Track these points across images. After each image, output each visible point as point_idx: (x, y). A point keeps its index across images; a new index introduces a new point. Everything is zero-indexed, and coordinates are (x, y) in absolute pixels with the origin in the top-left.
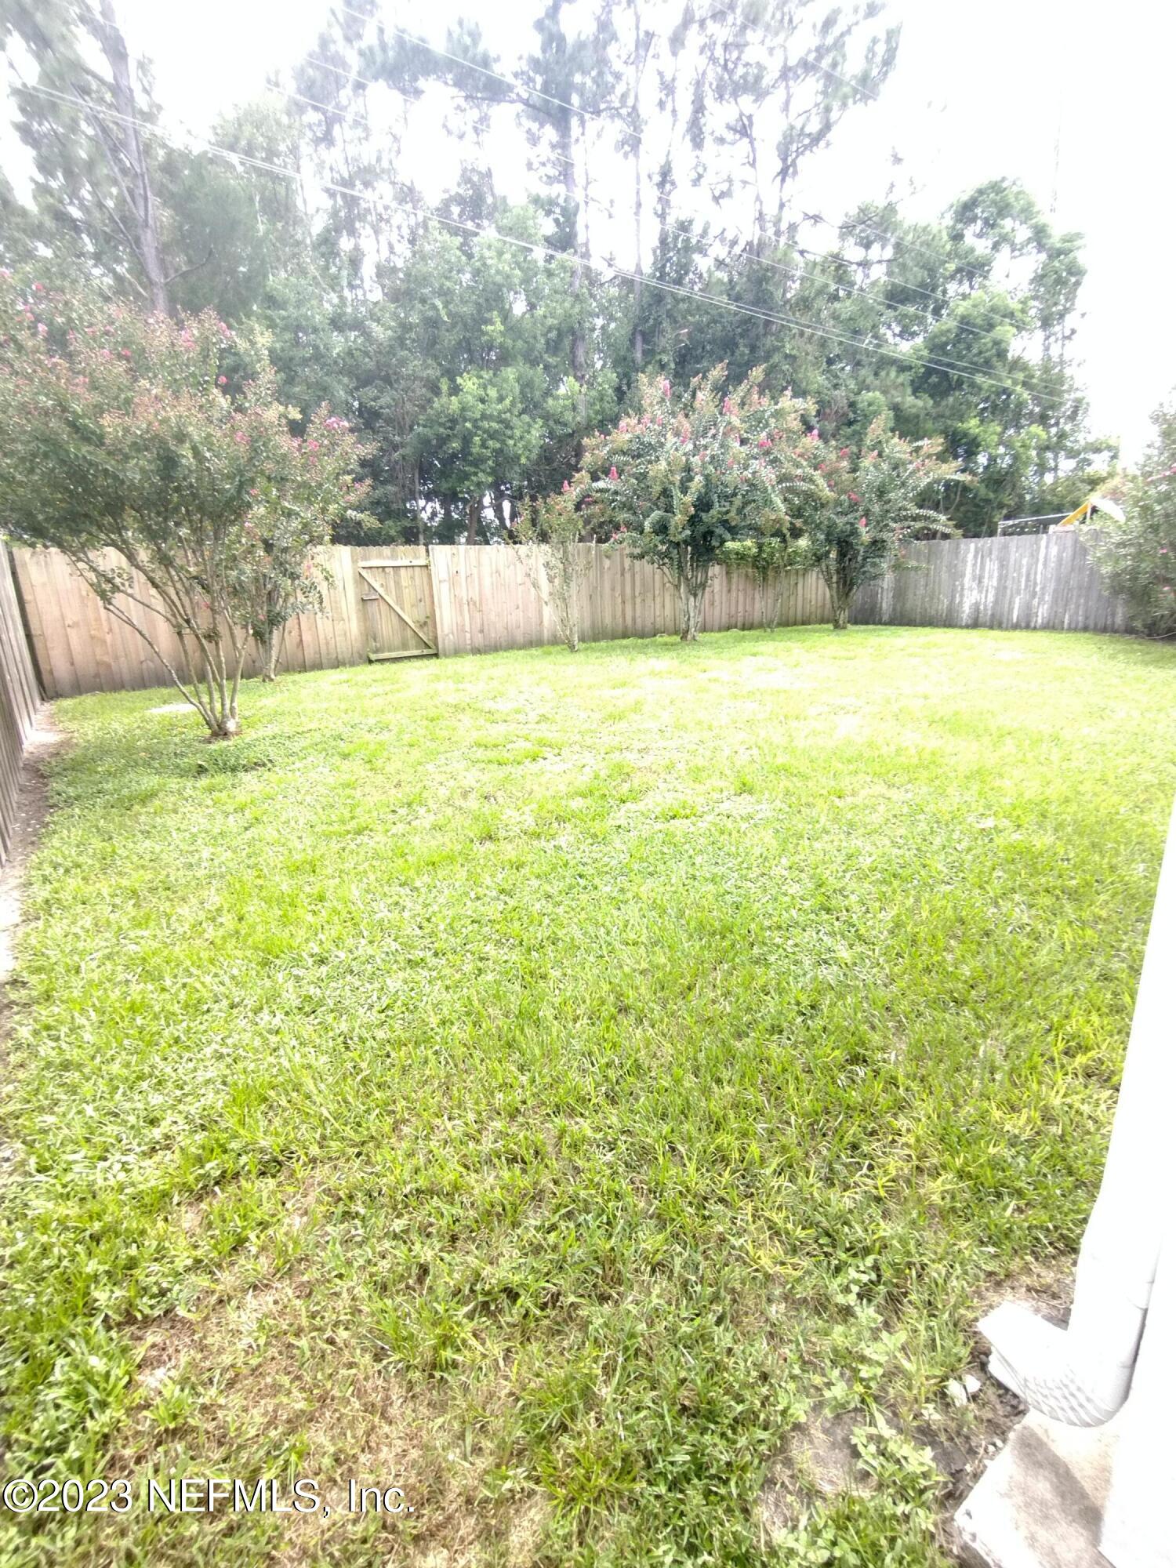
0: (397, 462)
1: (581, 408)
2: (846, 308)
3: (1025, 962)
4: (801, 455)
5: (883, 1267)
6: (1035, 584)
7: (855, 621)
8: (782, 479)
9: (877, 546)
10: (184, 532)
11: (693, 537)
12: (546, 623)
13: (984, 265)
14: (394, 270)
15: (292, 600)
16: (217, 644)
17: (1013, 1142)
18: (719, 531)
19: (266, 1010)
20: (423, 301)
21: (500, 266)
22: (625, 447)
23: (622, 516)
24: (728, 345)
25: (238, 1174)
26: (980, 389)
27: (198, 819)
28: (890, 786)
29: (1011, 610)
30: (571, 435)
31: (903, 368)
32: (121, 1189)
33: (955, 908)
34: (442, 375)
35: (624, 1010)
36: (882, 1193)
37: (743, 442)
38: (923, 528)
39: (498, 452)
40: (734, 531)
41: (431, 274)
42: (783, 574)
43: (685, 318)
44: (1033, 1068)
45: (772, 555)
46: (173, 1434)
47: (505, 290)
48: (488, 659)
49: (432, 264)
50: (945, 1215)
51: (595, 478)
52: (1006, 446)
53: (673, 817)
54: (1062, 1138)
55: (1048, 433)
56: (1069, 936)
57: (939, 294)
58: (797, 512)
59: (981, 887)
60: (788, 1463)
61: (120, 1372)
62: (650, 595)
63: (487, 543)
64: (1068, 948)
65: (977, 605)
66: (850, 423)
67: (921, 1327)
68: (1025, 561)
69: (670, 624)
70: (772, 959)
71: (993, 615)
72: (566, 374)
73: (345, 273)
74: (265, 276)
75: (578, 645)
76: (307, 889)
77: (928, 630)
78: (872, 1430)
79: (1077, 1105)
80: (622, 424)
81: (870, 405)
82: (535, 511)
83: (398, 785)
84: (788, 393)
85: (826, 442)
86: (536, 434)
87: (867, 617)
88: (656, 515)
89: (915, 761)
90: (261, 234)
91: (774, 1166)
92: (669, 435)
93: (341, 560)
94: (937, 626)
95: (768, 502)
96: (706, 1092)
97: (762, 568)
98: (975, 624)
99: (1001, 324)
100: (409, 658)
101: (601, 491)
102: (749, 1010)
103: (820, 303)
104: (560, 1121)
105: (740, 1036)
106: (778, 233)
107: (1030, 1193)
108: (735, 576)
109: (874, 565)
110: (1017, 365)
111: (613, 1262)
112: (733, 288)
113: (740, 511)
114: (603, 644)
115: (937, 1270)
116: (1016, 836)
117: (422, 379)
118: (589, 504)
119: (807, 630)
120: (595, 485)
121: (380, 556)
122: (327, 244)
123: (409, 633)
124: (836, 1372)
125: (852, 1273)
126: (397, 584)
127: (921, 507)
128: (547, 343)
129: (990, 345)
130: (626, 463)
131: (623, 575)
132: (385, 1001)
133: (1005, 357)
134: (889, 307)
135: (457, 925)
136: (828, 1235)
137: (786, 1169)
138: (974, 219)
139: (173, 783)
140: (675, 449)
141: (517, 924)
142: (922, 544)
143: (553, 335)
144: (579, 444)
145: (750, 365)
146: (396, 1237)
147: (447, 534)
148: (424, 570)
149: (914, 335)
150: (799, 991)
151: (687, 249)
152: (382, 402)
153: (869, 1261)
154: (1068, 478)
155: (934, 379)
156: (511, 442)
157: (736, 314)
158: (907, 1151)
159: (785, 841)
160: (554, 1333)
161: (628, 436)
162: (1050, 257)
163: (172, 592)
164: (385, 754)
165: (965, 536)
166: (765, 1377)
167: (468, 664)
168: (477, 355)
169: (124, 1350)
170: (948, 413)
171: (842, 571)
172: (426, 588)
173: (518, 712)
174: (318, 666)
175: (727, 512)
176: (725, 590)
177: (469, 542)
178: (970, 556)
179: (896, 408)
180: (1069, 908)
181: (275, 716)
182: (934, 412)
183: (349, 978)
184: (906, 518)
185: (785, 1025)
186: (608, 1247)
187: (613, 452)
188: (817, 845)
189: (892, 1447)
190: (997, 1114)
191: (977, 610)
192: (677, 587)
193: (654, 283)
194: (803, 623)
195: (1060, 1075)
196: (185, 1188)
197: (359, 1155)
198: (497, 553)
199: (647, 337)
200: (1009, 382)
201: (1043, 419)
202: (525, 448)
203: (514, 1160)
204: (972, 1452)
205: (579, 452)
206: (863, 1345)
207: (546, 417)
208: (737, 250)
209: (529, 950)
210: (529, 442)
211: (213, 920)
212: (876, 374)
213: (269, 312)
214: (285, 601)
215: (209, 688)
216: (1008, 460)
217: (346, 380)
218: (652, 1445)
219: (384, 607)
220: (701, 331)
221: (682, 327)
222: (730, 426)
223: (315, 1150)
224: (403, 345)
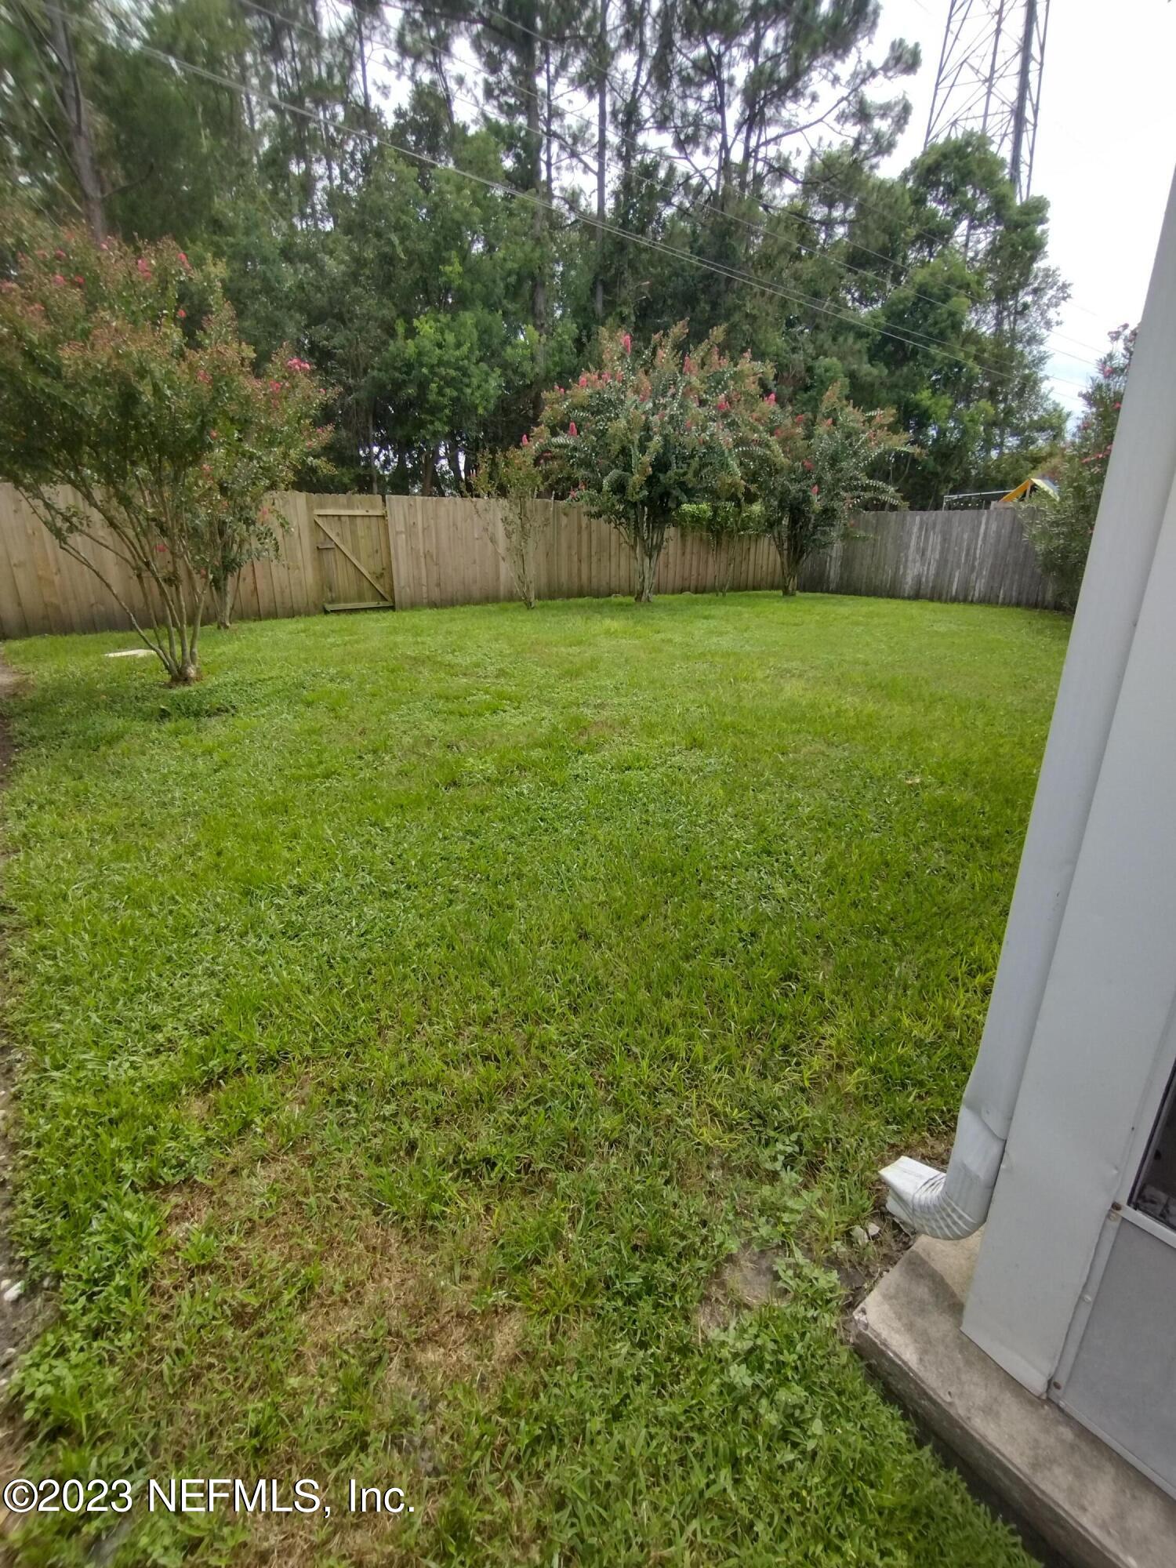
0: (350, 407)
1: (540, 359)
2: (808, 268)
3: (939, 899)
4: (758, 420)
5: (805, 1142)
6: (975, 559)
7: (803, 588)
8: (739, 442)
9: (828, 515)
10: (142, 471)
11: (649, 498)
12: (502, 578)
13: (944, 233)
14: (347, 198)
15: (246, 547)
16: (177, 588)
17: (919, 1043)
18: (676, 492)
19: (251, 935)
20: (379, 235)
21: (460, 202)
22: (586, 403)
23: (581, 473)
24: (688, 301)
25: (239, 1070)
26: (934, 360)
27: (167, 761)
28: (830, 744)
29: (951, 583)
30: (529, 387)
31: (861, 335)
32: (132, 1081)
33: (881, 853)
34: (398, 316)
35: (585, 936)
36: (807, 1084)
37: (702, 403)
38: (872, 499)
39: (455, 401)
40: (691, 494)
41: (385, 205)
42: (736, 539)
43: (647, 269)
44: (940, 985)
45: (727, 519)
46: (203, 1269)
47: (464, 228)
48: (446, 613)
49: (388, 194)
50: (859, 1101)
51: (554, 434)
52: (956, 420)
53: (628, 769)
54: (960, 1043)
55: (996, 409)
56: (979, 877)
57: (899, 262)
58: (752, 477)
59: (905, 835)
60: (722, 1285)
61: (152, 1223)
62: (606, 555)
63: (442, 494)
64: (977, 888)
65: (919, 577)
66: (807, 389)
67: (833, 1186)
68: (966, 536)
69: (625, 585)
70: (718, 894)
71: (934, 587)
72: (525, 322)
73: (296, 199)
74: (211, 198)
75: (535, 603)
76: (281, 827)
77: (872, 600)
78: (791, 1260)
79: (974, 1015)
80: (582, 379)
81: (826, 371)
82: (494, 464)
83: (363, 733)
84: (748, 355)
85: (782, 406)
86: (494, 383)
87: (815, 584)
88: (614, 473)
89: (853, 722)
90: (205, 150)
91: (715, 1063)
92: (629, 393)
93: (297, 506)
94: (881, 596)
95: (724, 466)
96: (657, 1003)
97: (716, 531)
98: (916, 596)
99: (957, 294)
100: (365, 610)
101: (561, 446)
102: (696, 936)
103: (782, 262)
104: (528, 1027)
105: (687, 958)
106: (743, 185)
107: (931, 1084)
108: (689, 539)
109: (824, 533)
110: (972, 338)
111: (576, 1140)
112: (695, 241)
113: (696, 473)
114: (559, 602)
115: (849, 1143)
116: (940, 792)
117: (376, 320)
118: (547, 460)
119: (758, 596)
120: (554, 440)
121: (336, 505)
122: (275, 165)
123: (366, 584)
124: (763, 1219)
125: (780, 1146)
126: (353, 533)
127: (871, 477)
128: (507, 287)
129: (945, 316)
130: (583, 419)
131: (579, 533)
132: (363, 926)
133: (960, 329)
134: (850, 270)
135: (426, 861)
136: (759, 1116)
137: (728, 1064)
138: (937, 184)
139: (138, 726)
140: (635, 407)
141: (483, 861)
142: (870, 515)
143: (512, 279)
144: (538, 396)
145: (711, 323)
146: (385, 1119)
147: (400, 484)
148: (381, 521)
149: (875, 300)
150: (742, 922)
151: (651, 195)
152: (336, 341)
153: (794, 1137)
154: (1012, 455)
155: (890, 348)
156: (468, 391)
157: (698, 268)
158: (829, 1051)
159: (732, 792)
160: (525, 1192)
161: (588, 391)
162: (1007, 228)
163: (131, 533)
164: (349, 702)
165: (911, 508)
166: (704, 1224)
167: (424, 618)
168: (434, 297)
169: (153, 1209)
170: (901, 383)
171: (793, 538)
172: (383, 538)
173: (477, 665)
174: (273, 615)
175: (685, 474)
176: (679, 552)
177: (423, 493)
178: (915, 529)
179: (852, 375)
180: (981, 854)
181: (236, 662)
182: (888, 381)
183: (327, 907)
184: (856, 488)
185: (728, 949)
186: (573, 1125)
187: (573, 407)
188: (761, 796)
189: (806, 1271)
190: (906, 1022)
191: (919, 582)
192: (633, 548)
193: (616, 230)
194: (754, 589)
195: (962, 991)
196: (190, 1082)
197: (348, 1055)
198: (452, 505)
199: (608, 288)
200: (962, 354)
201: (992, 394)
202: (482, 397)
203: (487, 1058)
204: (869, 1275)
205: (537, 404)
206: (786, 1198)
207: (505, 366)
208: (702, 199)
209: (496, 884)
210: (487, 391)
211: (192, 854)
212: (834, 339)
213: (216, 238)
214: (240, 547)
215: (170, 632)
216: (956, 435)
217: (298, 316)
218: (610, 1272)
219: (339, 556)
220: (663, 284)
221: (643, 279)
222: (689, 388)
223: (308, 1051)
224: (357, 283)
